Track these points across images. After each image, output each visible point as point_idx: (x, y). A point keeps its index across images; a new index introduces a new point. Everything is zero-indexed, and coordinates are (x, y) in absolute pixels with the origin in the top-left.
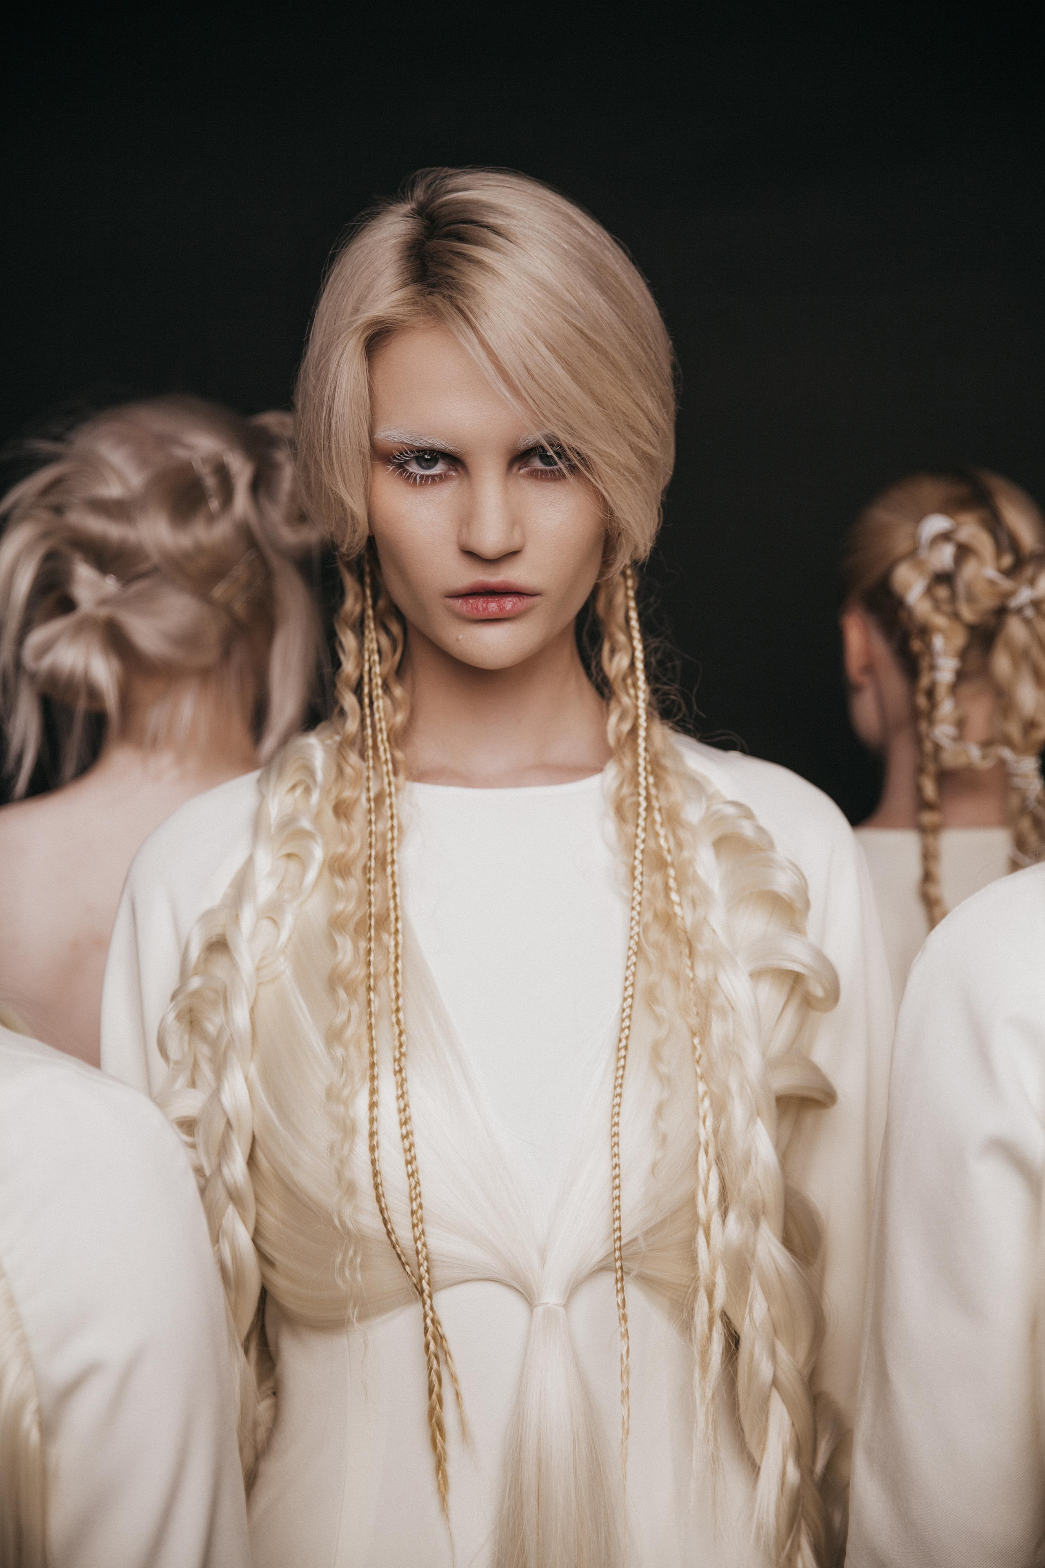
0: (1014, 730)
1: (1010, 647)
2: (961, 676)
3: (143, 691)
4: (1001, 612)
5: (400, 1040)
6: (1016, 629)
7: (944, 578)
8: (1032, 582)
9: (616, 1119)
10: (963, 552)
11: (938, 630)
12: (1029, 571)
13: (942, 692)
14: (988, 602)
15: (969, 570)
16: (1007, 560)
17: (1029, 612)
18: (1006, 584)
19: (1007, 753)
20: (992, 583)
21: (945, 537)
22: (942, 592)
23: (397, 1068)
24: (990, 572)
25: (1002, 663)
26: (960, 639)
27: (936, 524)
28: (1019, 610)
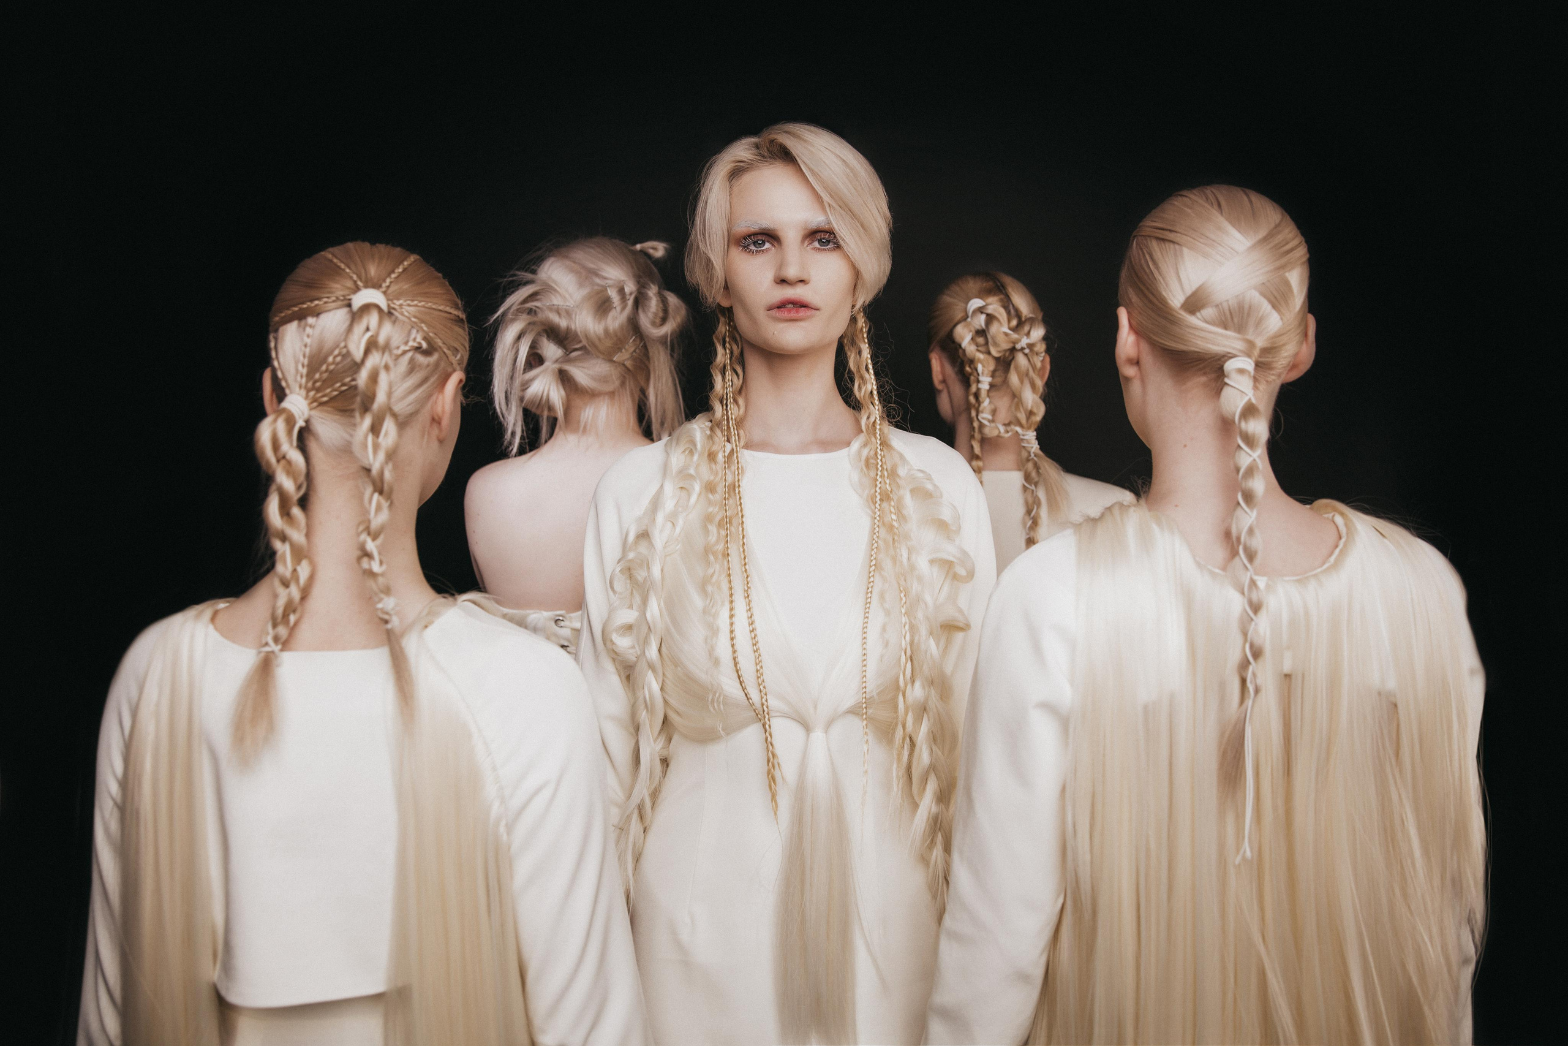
0: (1022, 416)
1: (1017, 369)
2: (992, 386)
3: (577, 402)
4: (1013, 350)
5: (747, 580)
6: (1021, 360)
7: (981, 333)
8: (1028, 334)
9: (865, 630)
10: (990, 318)
11: (980, 361)
12: (1026, 328)
13: (983, 394)
14: (1006, 346)
15: (994, 329)
16: (1014, 323)
17: (1027, 351)
18: (1015, 336)
19: (1018, 429)
20: (1006, 334)
21: (980, 310)
22: (981, 340)
23: (746, 595)
24: (1006, 329)
25: (1014, 378)
26: (992, 366)
27: (976, 303)
28: (1022, 349)
